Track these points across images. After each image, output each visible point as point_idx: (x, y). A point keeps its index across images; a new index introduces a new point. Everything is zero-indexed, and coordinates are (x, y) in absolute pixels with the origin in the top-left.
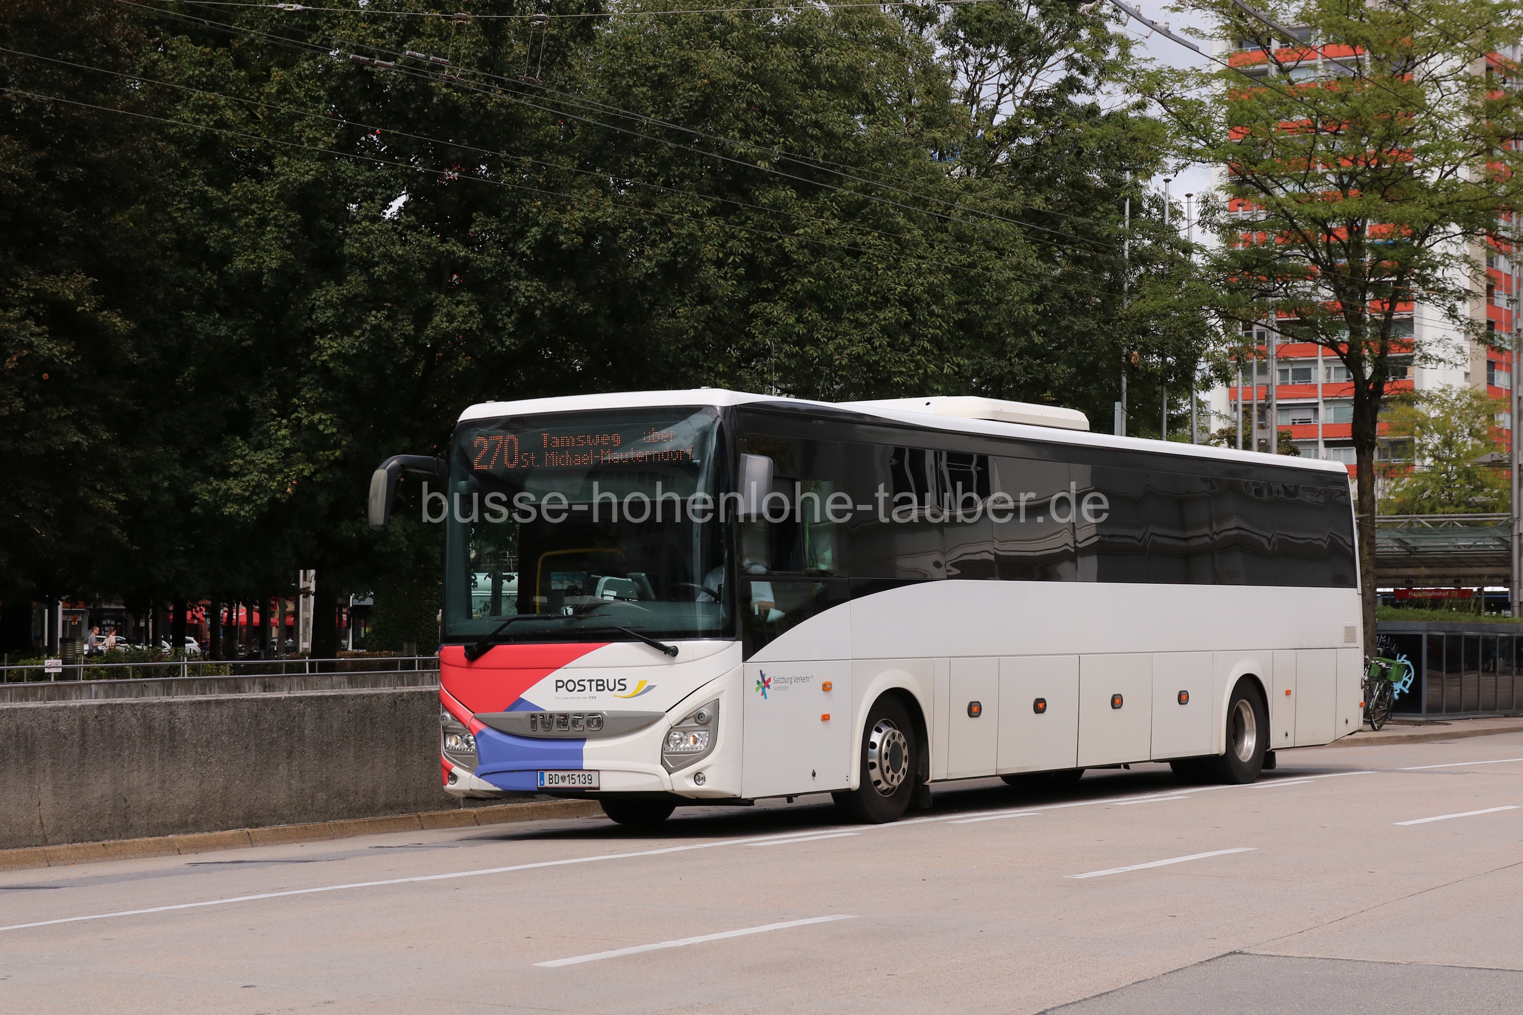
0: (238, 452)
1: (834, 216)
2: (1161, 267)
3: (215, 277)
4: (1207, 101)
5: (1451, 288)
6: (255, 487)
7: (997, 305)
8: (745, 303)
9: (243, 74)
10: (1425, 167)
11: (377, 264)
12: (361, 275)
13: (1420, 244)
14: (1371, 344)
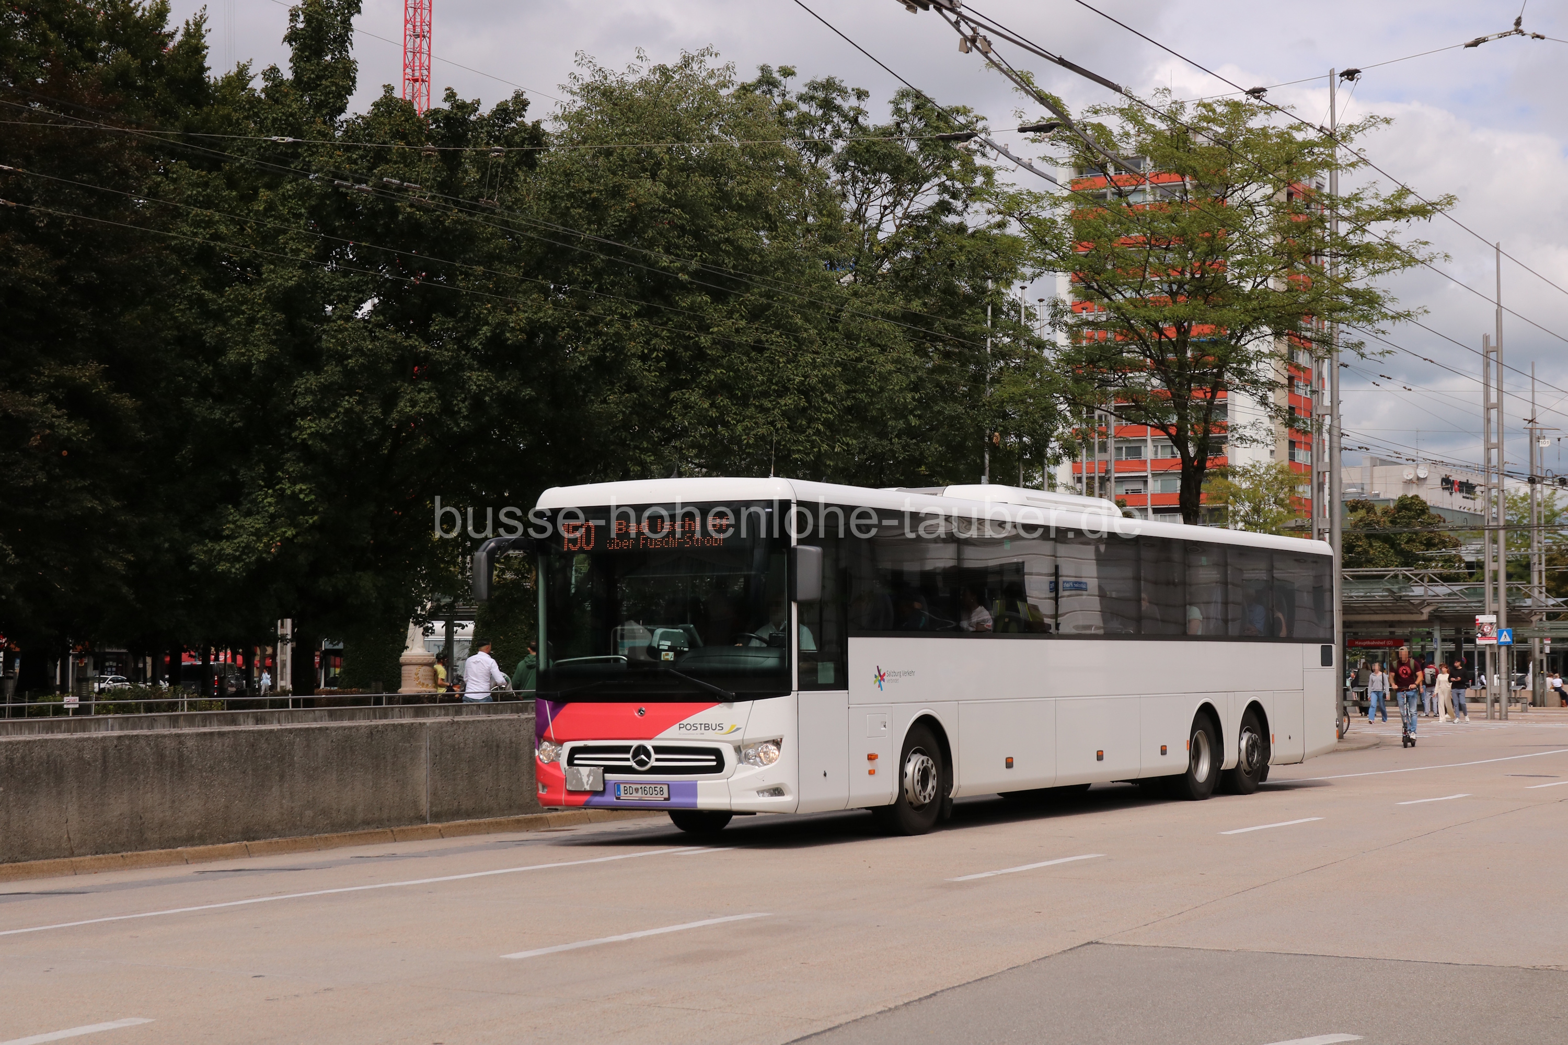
0: (231, 518)
1: (742, 317)
2: (1018, 361)
3: (211, 368)
4: (1059, 220)
5: (1263, 380)
6: (244, 548)
7: (880, 392)
8: (666, 391)
9: (234, 193)
10: (1241, 277)
11: (350, 357)
12: (336, 366)
13: (1237, 343)
14: (1196, 426)
